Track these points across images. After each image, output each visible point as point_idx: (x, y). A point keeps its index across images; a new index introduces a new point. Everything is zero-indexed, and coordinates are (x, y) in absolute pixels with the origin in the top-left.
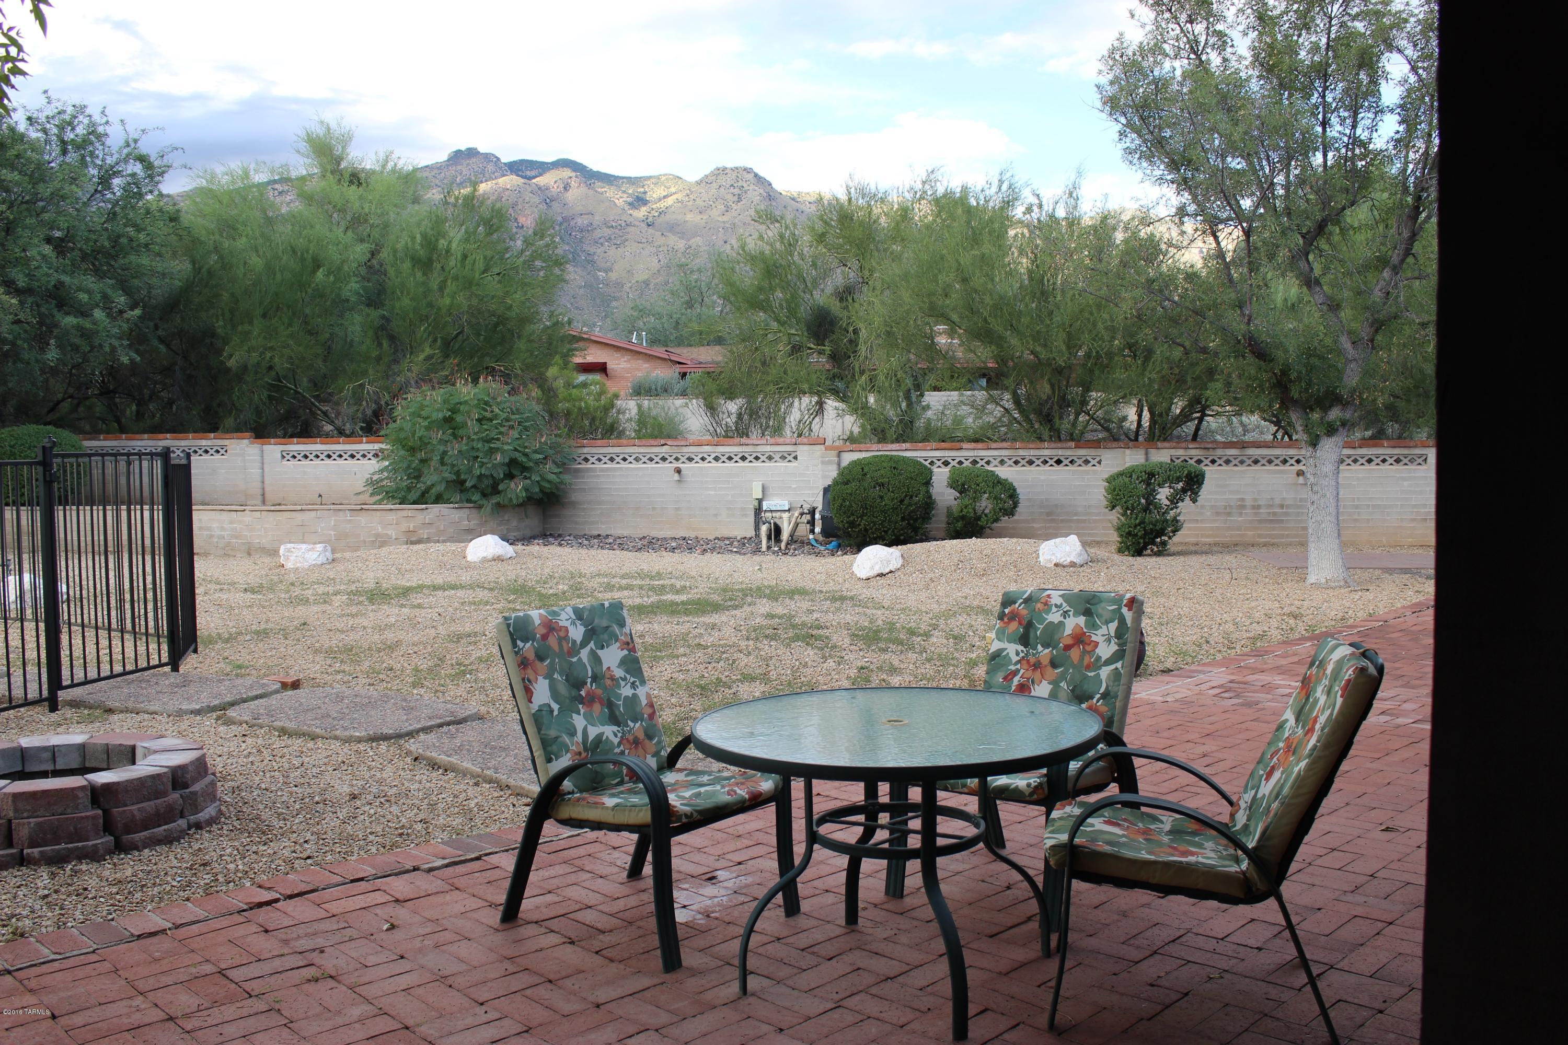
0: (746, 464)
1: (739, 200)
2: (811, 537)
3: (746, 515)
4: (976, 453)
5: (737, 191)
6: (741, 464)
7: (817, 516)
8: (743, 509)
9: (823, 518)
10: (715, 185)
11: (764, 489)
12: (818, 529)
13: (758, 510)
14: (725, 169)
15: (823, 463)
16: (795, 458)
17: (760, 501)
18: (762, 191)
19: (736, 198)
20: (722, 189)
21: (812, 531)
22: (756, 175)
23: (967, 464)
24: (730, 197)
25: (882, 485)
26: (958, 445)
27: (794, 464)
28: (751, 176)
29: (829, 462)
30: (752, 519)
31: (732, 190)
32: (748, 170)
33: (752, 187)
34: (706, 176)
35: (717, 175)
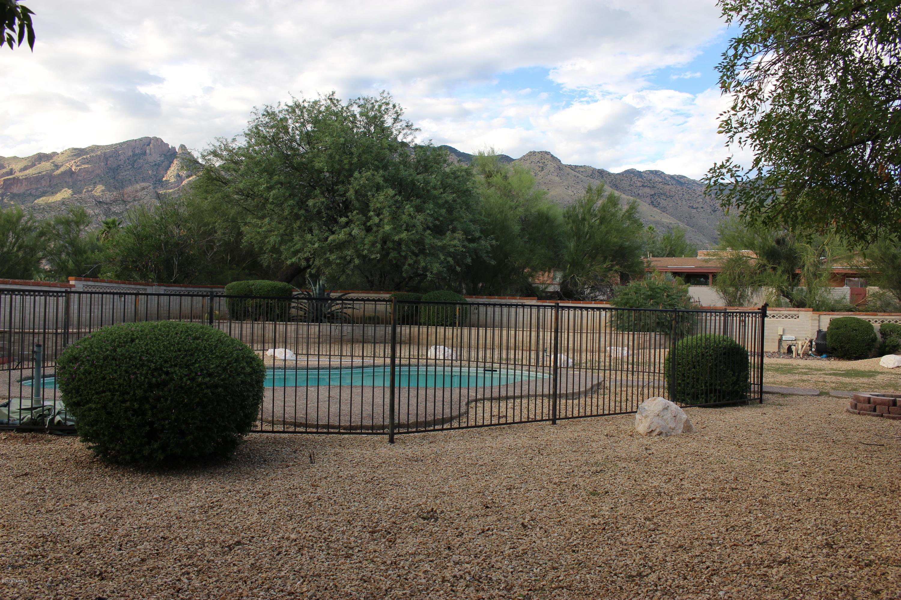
0: (774, 319)
1: (542, 170)
2: (810, 352)
3: (774, 342)
4: (884, 317)
5: (541, 165)
6: (772, 319)
7: (814, 343)
8: (773, 339)
9: (816, 344)
10: (528, 161)
11: (784, 331)
12: (813, 349)
13: (780, 341)
14: (535, 152)
15: (812, 320)
16: (798, 317)
17: (781, 336)
18: (555, 165)
19: (540, 169)
20: (533, 164)
21: (811, 350)
22: (552, 156)
23: (892, 322)
24: (537, 168)
25: (855, 330)
26: (875, 313)
27: (797, 320)
28: (549, 157)
29: (815, 319)
30: (777, 344)
31: (538, 164)
32: (548, 153)
33: (550, 162)
34: (524, 156)
35: (530, 156)
